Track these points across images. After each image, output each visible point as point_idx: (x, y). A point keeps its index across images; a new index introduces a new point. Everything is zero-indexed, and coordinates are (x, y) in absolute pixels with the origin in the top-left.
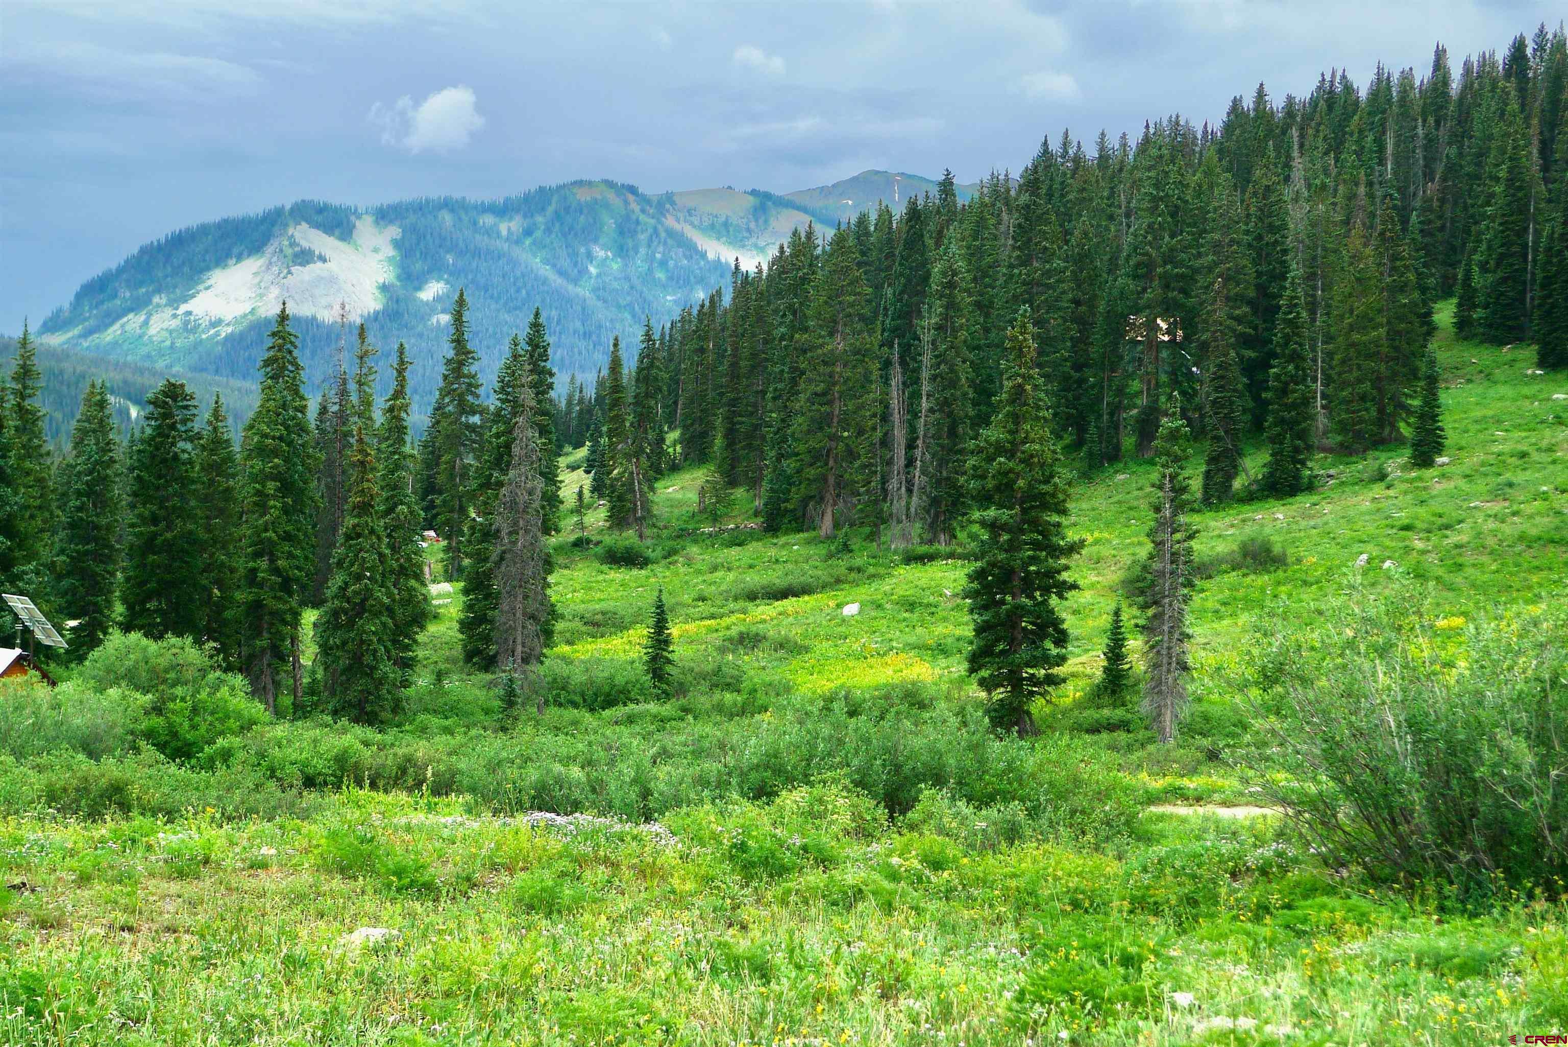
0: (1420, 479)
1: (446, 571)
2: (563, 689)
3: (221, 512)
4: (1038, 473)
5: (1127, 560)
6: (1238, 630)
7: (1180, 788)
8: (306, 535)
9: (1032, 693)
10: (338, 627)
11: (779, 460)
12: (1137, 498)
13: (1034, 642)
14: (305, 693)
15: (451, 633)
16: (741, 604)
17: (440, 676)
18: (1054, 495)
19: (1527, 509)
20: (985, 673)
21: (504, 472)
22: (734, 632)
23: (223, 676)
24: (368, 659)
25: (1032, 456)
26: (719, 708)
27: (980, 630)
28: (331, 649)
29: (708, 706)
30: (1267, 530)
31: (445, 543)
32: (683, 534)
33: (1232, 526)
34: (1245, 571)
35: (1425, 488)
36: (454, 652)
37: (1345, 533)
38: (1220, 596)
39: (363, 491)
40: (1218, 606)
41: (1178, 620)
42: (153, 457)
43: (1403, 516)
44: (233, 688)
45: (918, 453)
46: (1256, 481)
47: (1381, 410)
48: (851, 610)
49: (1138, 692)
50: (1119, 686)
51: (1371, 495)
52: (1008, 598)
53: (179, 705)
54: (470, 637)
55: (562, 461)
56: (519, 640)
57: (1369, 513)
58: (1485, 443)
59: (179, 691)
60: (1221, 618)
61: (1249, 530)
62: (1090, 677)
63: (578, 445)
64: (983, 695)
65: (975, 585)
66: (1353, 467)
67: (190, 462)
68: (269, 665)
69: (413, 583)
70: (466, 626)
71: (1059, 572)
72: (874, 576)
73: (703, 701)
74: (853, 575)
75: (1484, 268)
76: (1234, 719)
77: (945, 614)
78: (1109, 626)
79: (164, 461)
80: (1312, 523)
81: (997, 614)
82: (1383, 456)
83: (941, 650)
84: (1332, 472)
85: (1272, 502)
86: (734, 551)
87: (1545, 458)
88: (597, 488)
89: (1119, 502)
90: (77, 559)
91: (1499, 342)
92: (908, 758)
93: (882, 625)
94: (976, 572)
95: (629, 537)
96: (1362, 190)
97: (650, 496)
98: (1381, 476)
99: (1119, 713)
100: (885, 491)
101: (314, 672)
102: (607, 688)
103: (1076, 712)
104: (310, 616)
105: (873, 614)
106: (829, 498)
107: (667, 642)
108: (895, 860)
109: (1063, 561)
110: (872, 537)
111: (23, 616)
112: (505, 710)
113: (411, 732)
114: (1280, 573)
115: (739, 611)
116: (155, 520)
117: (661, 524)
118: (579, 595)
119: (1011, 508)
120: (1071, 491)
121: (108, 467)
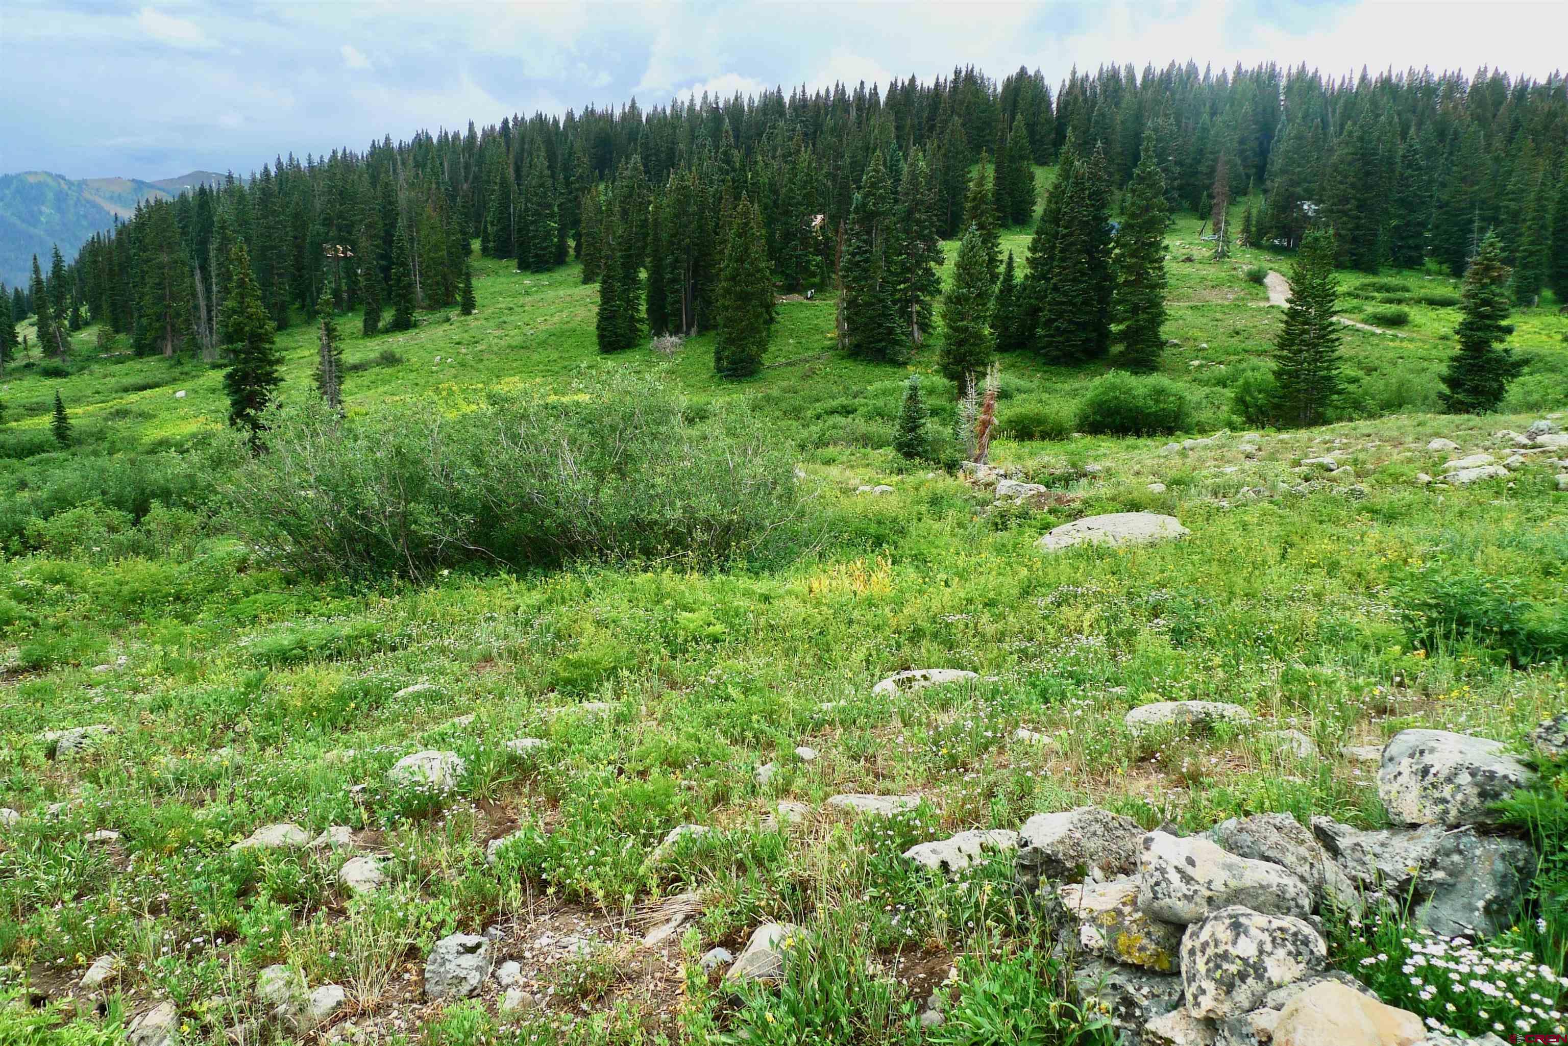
0: (465, 321)
4: (256, 324)
11: (140, 318)
16: (119, 394)
18: (266, 335)
19: (512, 333)
22: (114, 409)
25: (252, 315)
27: (233, 404)
30: (394, 346)
32: (89, 359)
33: (378, 345)
34: (382, 366)
35: (467, 325)
37: (429, 346)
43: (456, 338)
46: (389, 323)
47: (447, 289)
48: (180, 394)
51: (443, 328)
57: (442, 337)
58: (494, 304)
60: (359, 392)
61: (385, 347)
65: (230, 381)
66: (435, 316)
71: (273, 373)
72: (194, 376)
74: (183, 376)
75: (492, 224)
77: (219, 395)
80: (415, 342)
81: (240, 395)
82: (448, 310)
84: (425, 318)
85: (397, 333)
86: (118, 367)
87: (520, 310)
91: (501, 258)
93: (197, 401)
95: (56, 362)
96: (434, 186)
97: (70, 340)
98: (448, 320)
100: (198, 333)
102: (29, 446)
105: (193, 396)
106: (168, 337)
107: (66, 418)
108: (23, 582)
109: (275, 368)
110: (193, 356)
114: (400, 367)
115: (118, 398)
117: (75, 354)
119: (244, 342)
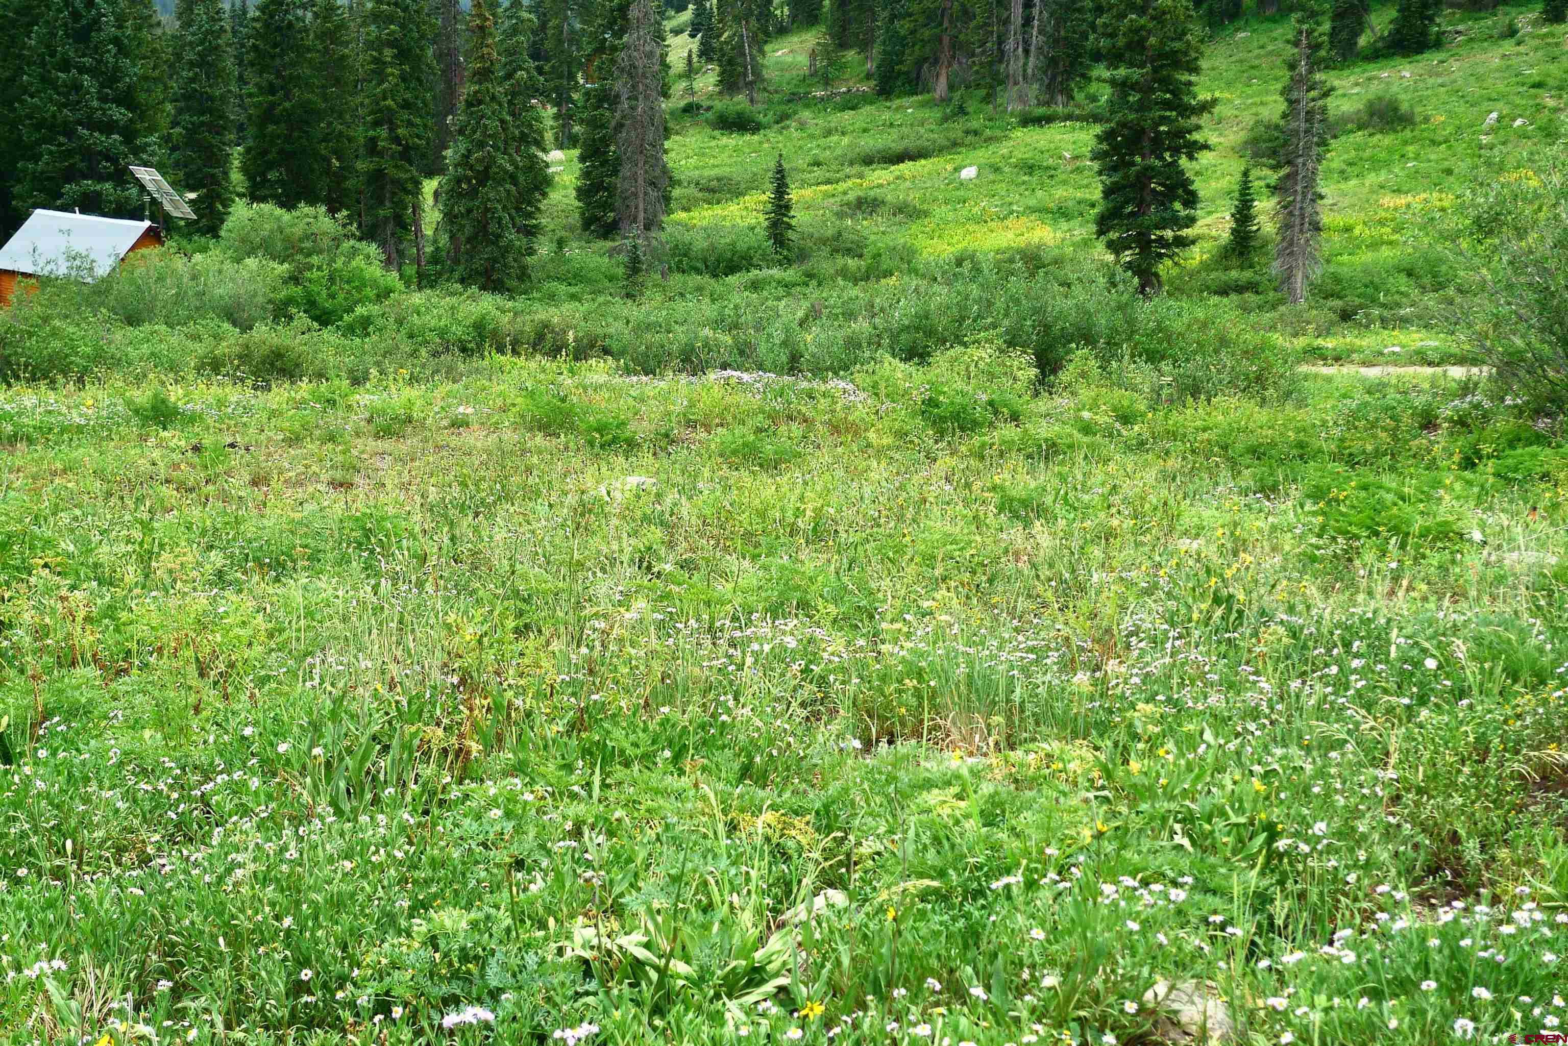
0: (1553, 35)
1: (557, 139)
2: (685, 255)
3: (338, 82)
4: (1169, 30)
5: (1248, 119)
6: (1366, 190)
7: (1319, 349)
8: (424, 102)
9: (1161, 256)
10: (461, 195)
11: (891, 21)
12: (1258, 57)
13: (1163, 204)
14: (429, 262)
15: (566, 201)
16: (857, 169)
17: (561, 243)
18: (1186, 54)
20: (1113, 235)
21: (619, 34)
22: (851, 197)
23: (358, 245)
24: (493, 227)
25: (1164, 13)
26: (844, 273)
27: (1108, 193)
28: (456, 217)
29: (832, 271)
30: (1395, 89)
31: (555, 110)
32: (793, 98)
33: (1357, 84)
34: (1371, 130)
35: (1557, 44)
36: (570, 220)
37: (1472, 89)
38: (1346, 156)
39: (483, 56)
40: (1344, 167)
41: (1311, 182)
42: (267, 25)
43: (1533, 73)
44: (368, 257)
45: (1036, 12)
46: (1382, 38)
48: (969, 173)
49: (1267, 254)
50: (1247, 247)
51: (1501, 51)
52: (1138, 159)
53: (315, 274)
54: (588, 204)
55: (668, 25)
56: (641, 206)
57: (1498, 70)
59: (315, 260)
60: (1346, 179)
61: (1375, 89)
62: (1215, 239)
63: (681, 8)
64: (1110, 258)
65: (1105, 147)
66: (1482, 23)
67: (306, 30)
68: (393, 234)
69: (534, 149)
70: (583, 193)
71: (1190, 132)
72: (990, 139)
73: (826, 266)
74: (970, 138)
76: (1367, 280)
77: (1064, 177)
78: (1236, 187)
79: (279, 29)
80: (1440, 81)
81: (1126, 176)
82: (1513, 11)
83: (1062, 213)
84: (1460, 28)
85: (1398, 60)
86: (848, 115)
88: (706, 52)
89: (1241, 61)
90: (192, 131)
92: (1057, 319)
93: (1001, 188)
94: (1105, 132)
95: (740, 102)
97: (760, 59)
98: (1511, 32)
99: (1247, 275)
100: (1002, 52)
101: (435, 241)
102: (729, 255)
103: (1204, 274)
104: (430, 186)
105: (992, 177)
106: (944, 58)
107: (788, 207)
108: (1086, 414)
109: (1194, 120)
110: (988, 99)
111: (150, 187)
112: (629, 276)
113: (540, 300)
114: (1408, 133)
115: (855, 176)
116: (272, 90)
117: (770, 88)
118: (692, 161)
119: (1142, 66)
120: (1202, 48)
121: (219, 37)
